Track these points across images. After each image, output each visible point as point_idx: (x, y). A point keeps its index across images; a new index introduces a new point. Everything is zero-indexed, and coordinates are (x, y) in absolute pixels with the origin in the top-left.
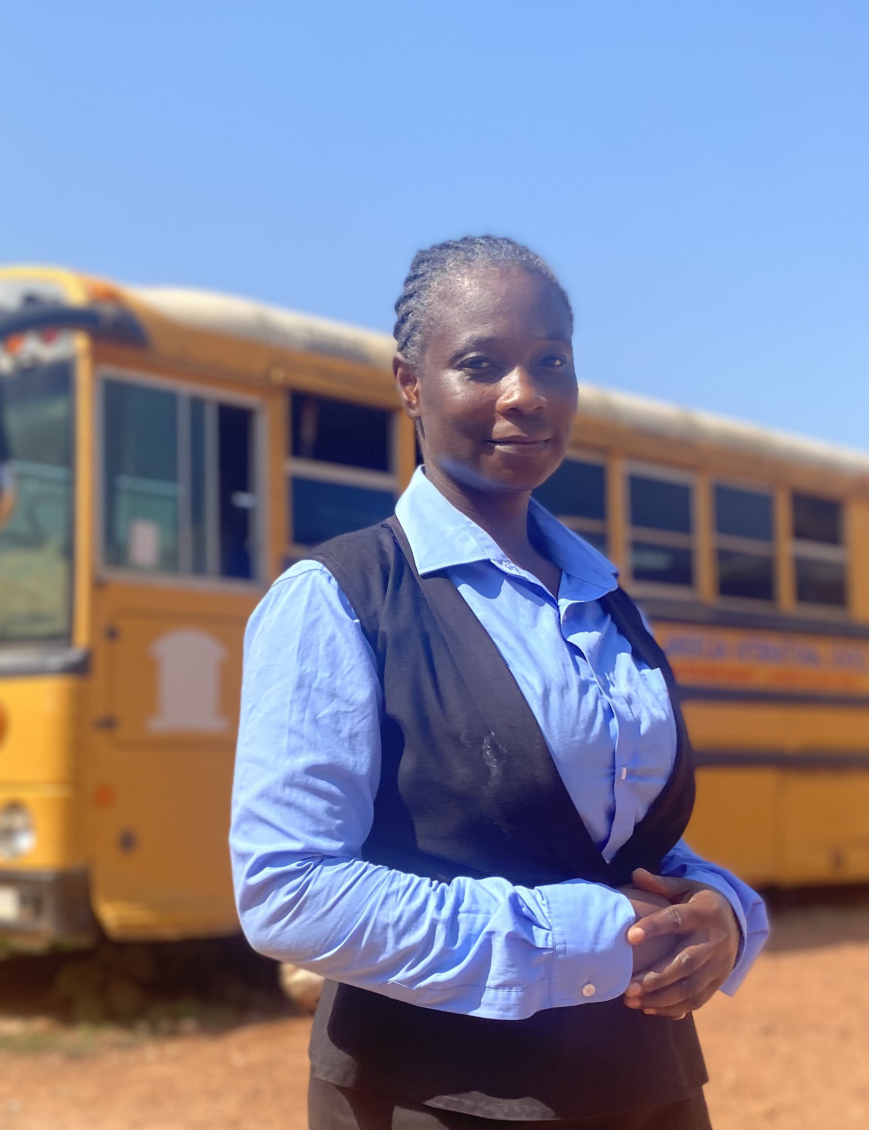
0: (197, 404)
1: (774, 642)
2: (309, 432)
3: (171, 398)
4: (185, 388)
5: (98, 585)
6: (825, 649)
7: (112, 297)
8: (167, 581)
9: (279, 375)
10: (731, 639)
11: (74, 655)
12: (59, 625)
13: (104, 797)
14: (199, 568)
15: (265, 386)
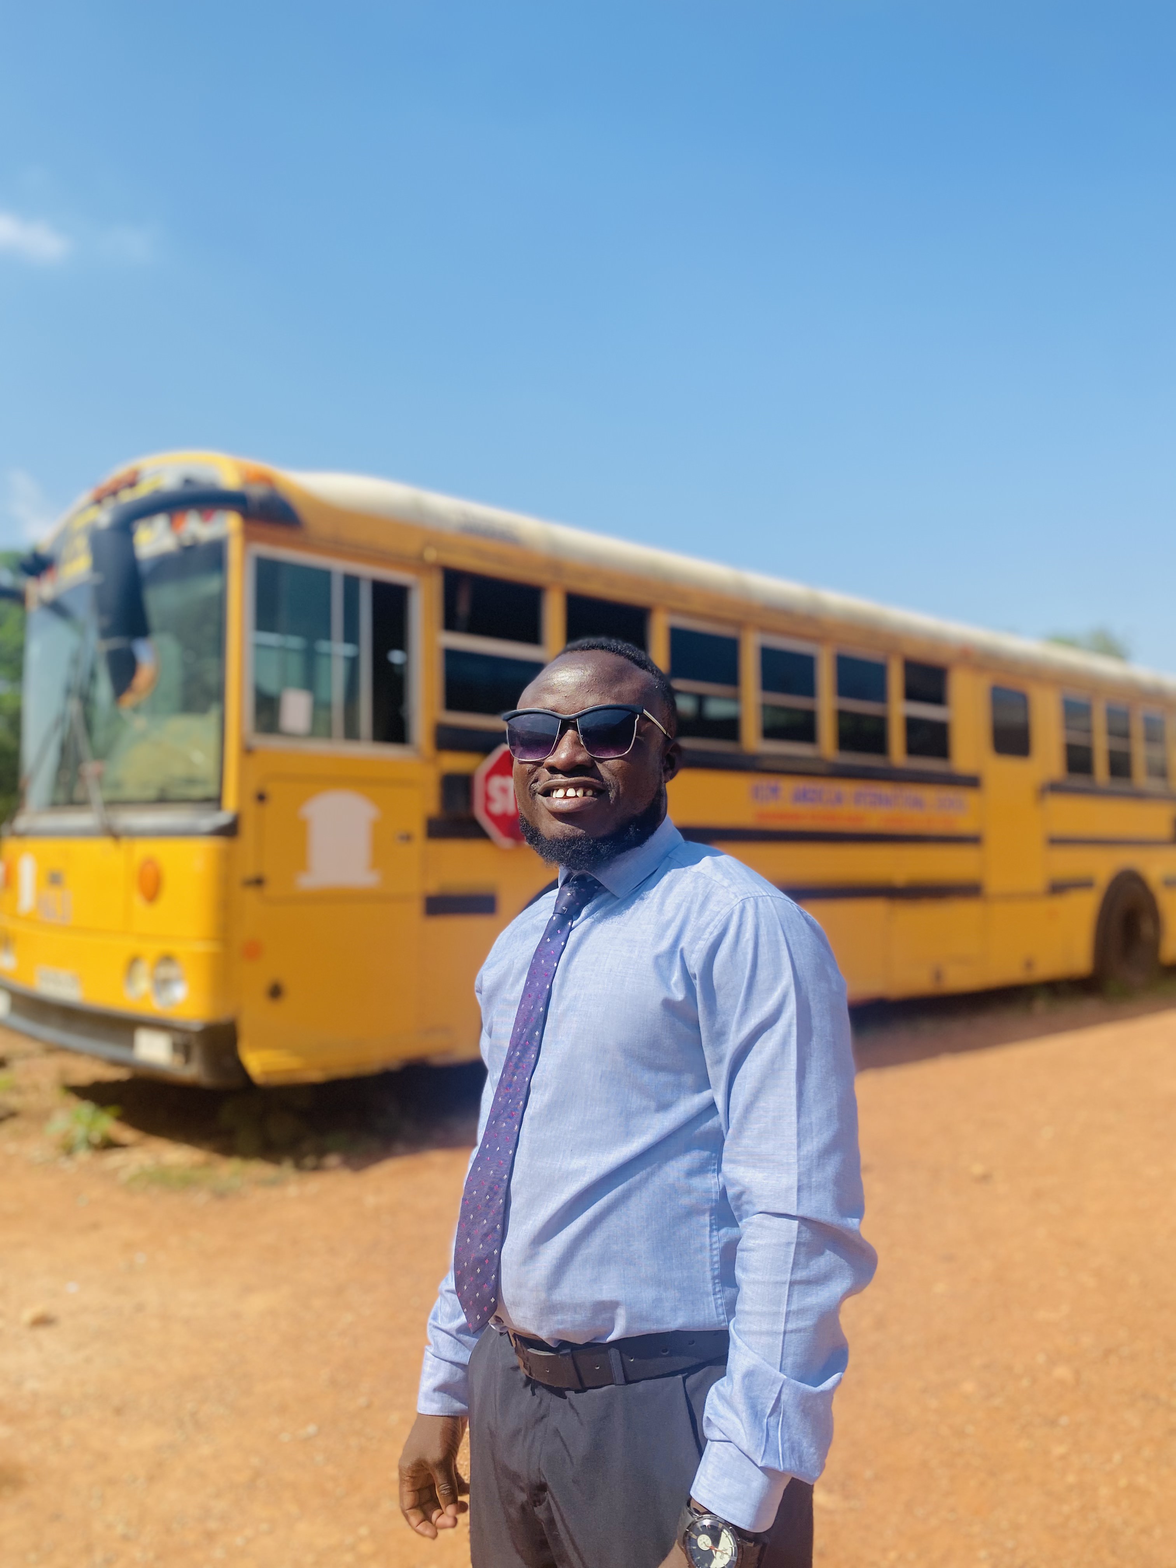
0: (351, 583)
1: (885, 789)
2: (463, 607)
3: (325, 575)
4: (339, 566)
5: (247, 751)
6: (929, 794)
7: (266, 480)
8: (319, 747)
9: (431, 555)
10: (848, 788)
11: (223, 818)
12: (211, 790)
13: (253, 951)
14: (351, 733)
15: (420, 565)
